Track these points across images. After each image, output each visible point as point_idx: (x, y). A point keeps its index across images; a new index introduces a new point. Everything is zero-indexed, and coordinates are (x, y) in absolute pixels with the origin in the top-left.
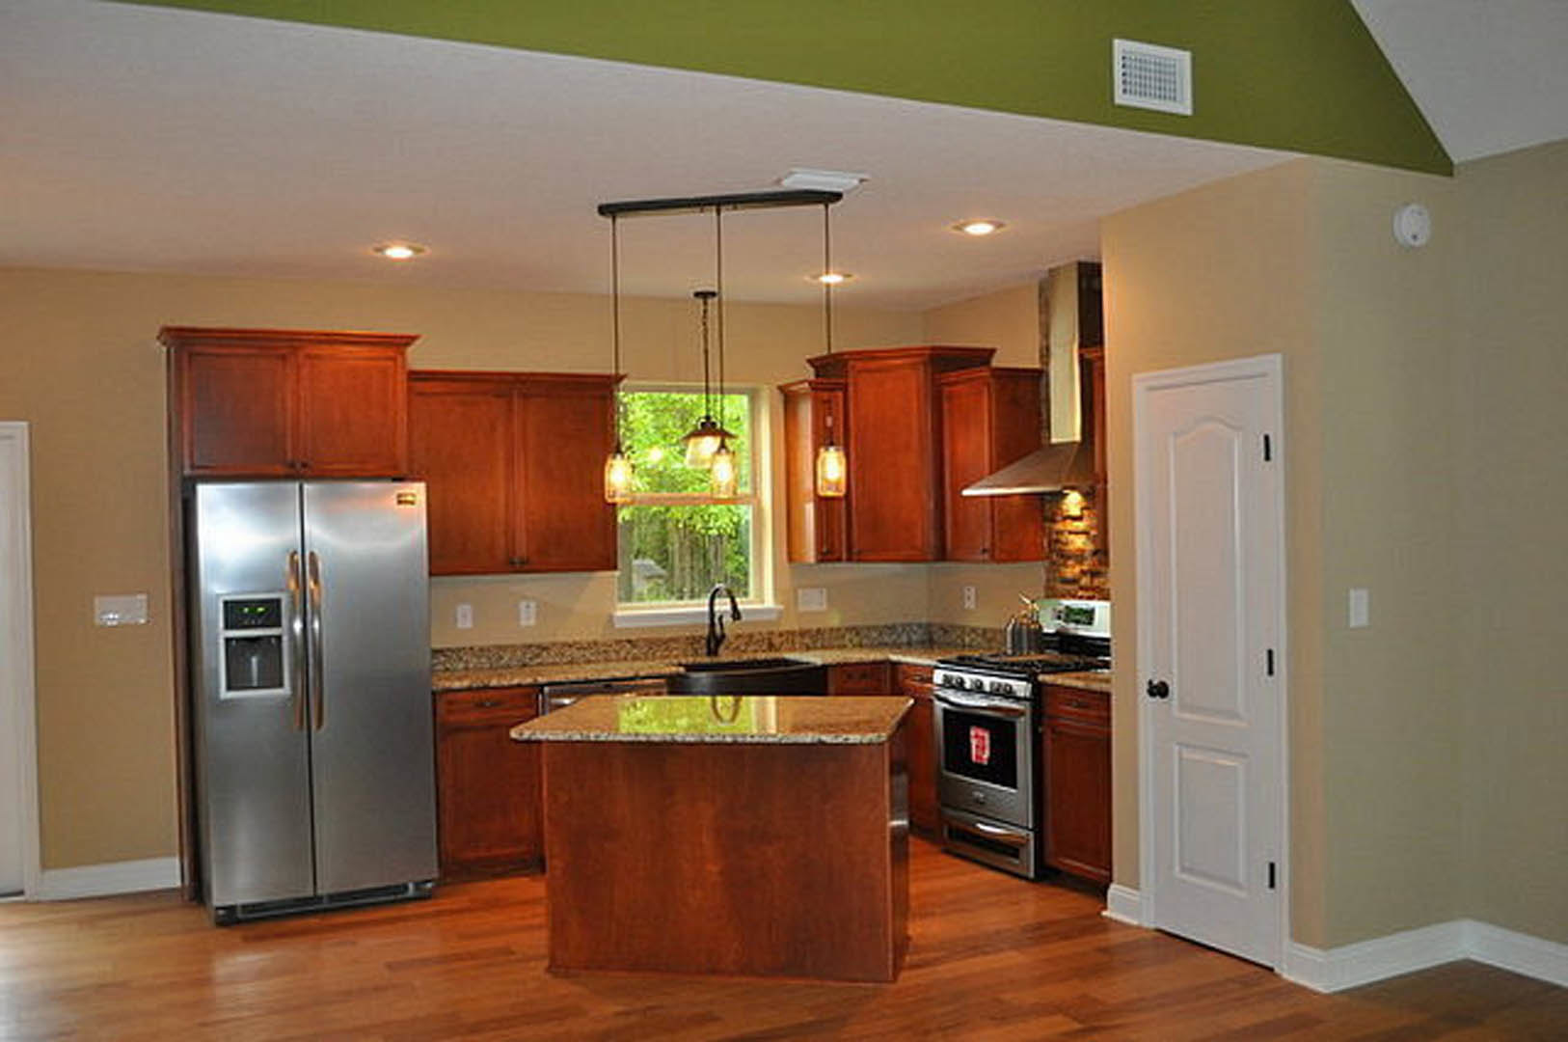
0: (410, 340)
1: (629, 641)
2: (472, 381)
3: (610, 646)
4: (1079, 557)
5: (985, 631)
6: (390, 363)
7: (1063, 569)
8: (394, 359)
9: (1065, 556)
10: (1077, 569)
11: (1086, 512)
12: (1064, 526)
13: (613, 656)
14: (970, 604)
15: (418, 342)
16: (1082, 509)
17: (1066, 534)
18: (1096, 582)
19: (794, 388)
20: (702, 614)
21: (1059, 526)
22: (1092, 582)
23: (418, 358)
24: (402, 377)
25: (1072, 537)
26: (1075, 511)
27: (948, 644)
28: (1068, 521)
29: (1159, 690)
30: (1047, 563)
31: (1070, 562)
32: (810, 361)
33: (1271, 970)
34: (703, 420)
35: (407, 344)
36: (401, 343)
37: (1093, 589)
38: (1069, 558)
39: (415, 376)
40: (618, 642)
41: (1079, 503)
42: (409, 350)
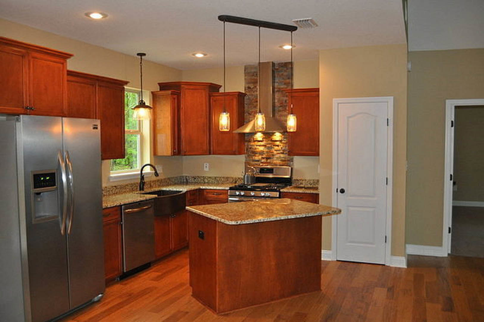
0: (69, 56)
1: (115, 187)
2: (84, 77)
3: (110, 188)
4: (261, 153)
5: (215, 178)
6: (61, 65)
7: (254, 157)
8: (63, 64)
9: (254, 153)
10: (260, 157)
11: (264, 139)
12: (255, 143)
13: (111, 192)
14: (206, 169)
15: (72, 58)
16: (263, 138)
17: (255, 146)
18: (269, 161)
19: (156, 93)
20: (138, 175)
21: (252, 144)
22: (267, 161)
23: (71, 65)
24: (66, 73)
25: (258, 147)
26: (261, 139)
27: (195, 183)
28: (256, 142)
29: (342, 191)
30: (246, 155)
31: (257, 155)
32: (159, 84)
33: (384, 265)
34: (141, 102)
35: (68, 58)
36: (65, 56)
37: (268, 163)
38: (256, 153)
39: (70, 73)
40: (112, 187)
41: (262, 137)
42: (68, 60)
